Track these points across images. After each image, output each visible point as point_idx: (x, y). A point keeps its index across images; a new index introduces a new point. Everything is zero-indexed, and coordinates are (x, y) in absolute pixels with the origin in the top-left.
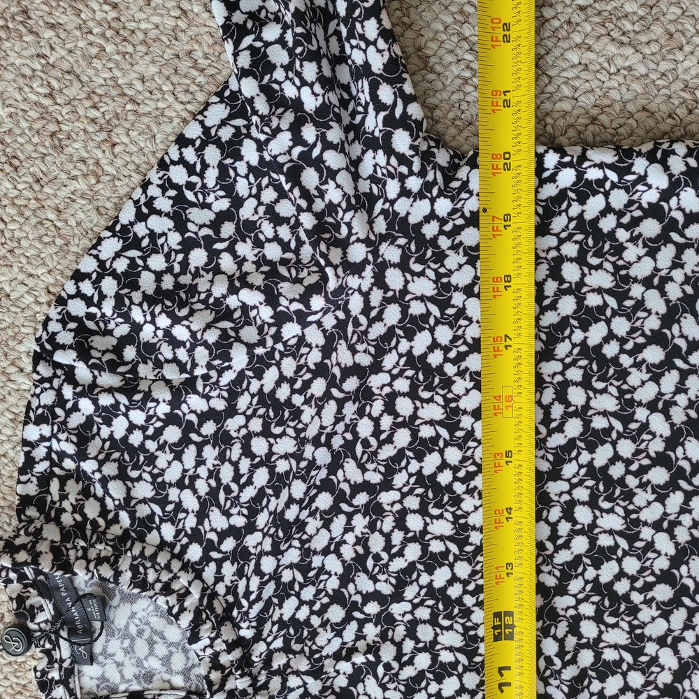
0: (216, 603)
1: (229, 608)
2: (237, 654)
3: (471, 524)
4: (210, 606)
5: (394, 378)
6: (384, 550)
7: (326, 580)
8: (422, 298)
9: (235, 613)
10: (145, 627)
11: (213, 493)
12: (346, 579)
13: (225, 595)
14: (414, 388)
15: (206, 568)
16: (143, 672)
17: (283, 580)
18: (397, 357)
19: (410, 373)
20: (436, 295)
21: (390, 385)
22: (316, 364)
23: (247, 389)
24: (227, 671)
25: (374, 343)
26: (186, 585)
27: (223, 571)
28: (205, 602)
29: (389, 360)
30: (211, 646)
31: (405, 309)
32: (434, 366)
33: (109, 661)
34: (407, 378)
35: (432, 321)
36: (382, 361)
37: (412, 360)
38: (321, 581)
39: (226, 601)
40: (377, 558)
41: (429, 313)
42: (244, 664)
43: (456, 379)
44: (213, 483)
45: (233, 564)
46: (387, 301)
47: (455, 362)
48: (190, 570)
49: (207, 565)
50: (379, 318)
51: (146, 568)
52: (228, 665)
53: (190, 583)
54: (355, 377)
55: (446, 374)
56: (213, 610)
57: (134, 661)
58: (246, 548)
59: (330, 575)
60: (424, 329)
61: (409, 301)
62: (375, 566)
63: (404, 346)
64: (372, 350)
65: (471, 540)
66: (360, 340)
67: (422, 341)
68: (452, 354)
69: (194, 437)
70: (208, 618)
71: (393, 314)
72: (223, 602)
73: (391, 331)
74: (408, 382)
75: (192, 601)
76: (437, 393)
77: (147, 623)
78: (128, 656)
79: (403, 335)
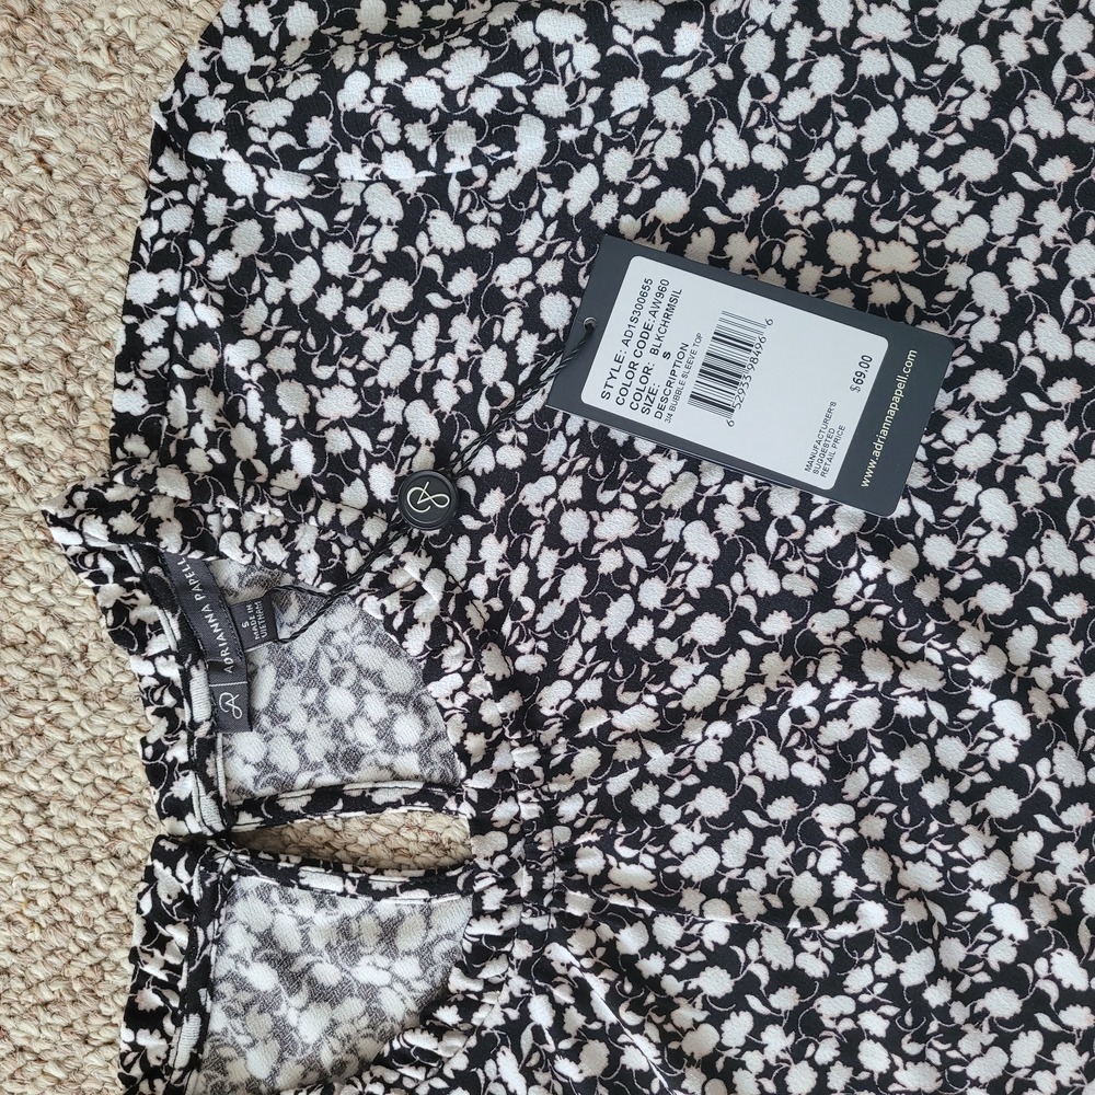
0: (470, 611)
1: (495, 620)
2: (511, 702)
3: (960, 466)
4: (461, 615)
5: (826, 195)
6: (797, 512)
7: (687, 572)
8: (883, 46)
9: (507, 627)
10: (348, 665)
11: (467, 404)
12: (725, 567)
13: (487, 598)
14: (863, 213)
15: (453, 548)
16: (343, 748)
17: (601, 570)
18: (833, 157)
19: (856, 186)
20: (910, 39)
21: (819, 208)
22: (669, 161)
23: (539, 207)
24: (495, 734)
25: (790, 128)
26: (417, 577)
27: (483, 554)
28: (452, 608)
29: (819, 162)
30: (465, 689)
31: (851, 64)
32: (900, 172)
33: (278, 730)
34: (851, 195)
35: (899, 89)
36: (804, 164)
37: (861, 162)
38: (678, 573)
39: (490, 609)
40: (785, 527)
41: (894, 74)
42: (527, 721)
43: (942, 195)
44: (466, 386)
45: (500, 541)
46: (818, 49)
47: (940, 164)
48: (424, 553)
49: (455, 541)
50: (802, 80)
51: (343, 548)
52: (496, 722)
53: (423, 574)
54: (752, 189)
55: (922, 188)
56: (466, 623)
57: (327, 727)
58: (523, 509)
59: (695, 563)
60: (885, 103)
61: (859, 51)
62: (780, 543)
63: (846, 135)
64: (786, 141)
65: (958, 496)
66: (764, 122)
67: (879, 126)
68: (935, 151)
69: (436, 300)
70: (456, 636)
71: (828, 75)
72: (483, 610)
73: (823, 108)
74: (853, 202)
75: (427, 608)
76: (905, 223)
77: (352, 658)
78: (314, 720)
79: (845, 115)
